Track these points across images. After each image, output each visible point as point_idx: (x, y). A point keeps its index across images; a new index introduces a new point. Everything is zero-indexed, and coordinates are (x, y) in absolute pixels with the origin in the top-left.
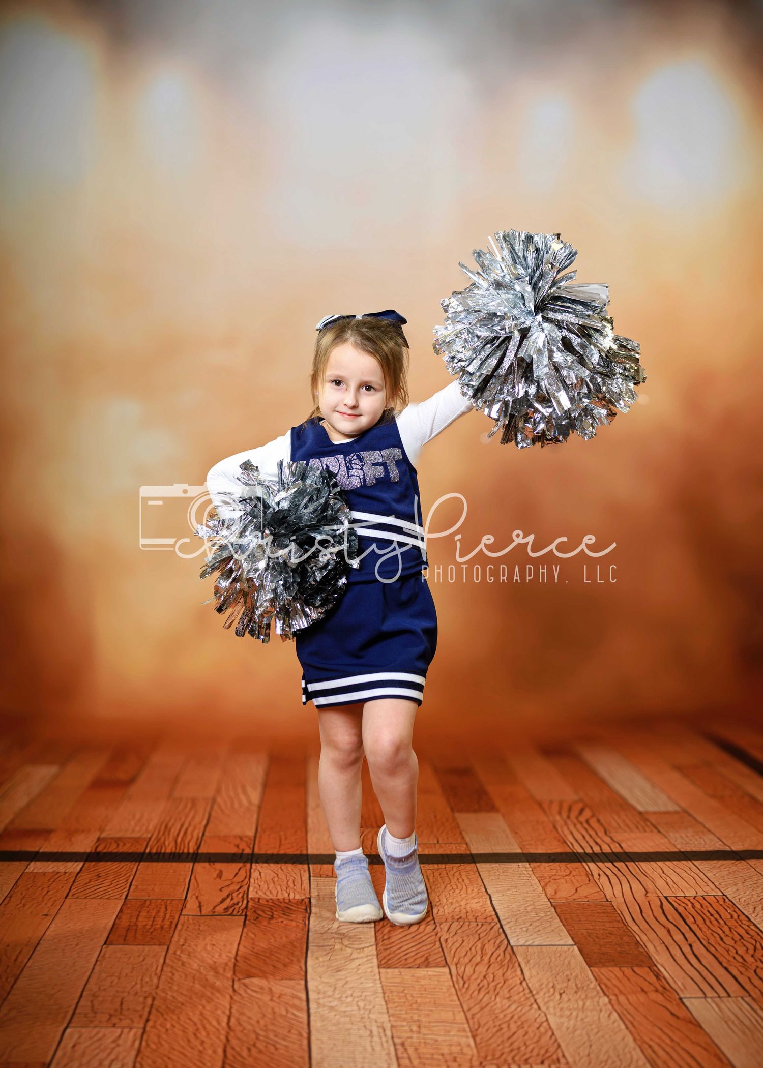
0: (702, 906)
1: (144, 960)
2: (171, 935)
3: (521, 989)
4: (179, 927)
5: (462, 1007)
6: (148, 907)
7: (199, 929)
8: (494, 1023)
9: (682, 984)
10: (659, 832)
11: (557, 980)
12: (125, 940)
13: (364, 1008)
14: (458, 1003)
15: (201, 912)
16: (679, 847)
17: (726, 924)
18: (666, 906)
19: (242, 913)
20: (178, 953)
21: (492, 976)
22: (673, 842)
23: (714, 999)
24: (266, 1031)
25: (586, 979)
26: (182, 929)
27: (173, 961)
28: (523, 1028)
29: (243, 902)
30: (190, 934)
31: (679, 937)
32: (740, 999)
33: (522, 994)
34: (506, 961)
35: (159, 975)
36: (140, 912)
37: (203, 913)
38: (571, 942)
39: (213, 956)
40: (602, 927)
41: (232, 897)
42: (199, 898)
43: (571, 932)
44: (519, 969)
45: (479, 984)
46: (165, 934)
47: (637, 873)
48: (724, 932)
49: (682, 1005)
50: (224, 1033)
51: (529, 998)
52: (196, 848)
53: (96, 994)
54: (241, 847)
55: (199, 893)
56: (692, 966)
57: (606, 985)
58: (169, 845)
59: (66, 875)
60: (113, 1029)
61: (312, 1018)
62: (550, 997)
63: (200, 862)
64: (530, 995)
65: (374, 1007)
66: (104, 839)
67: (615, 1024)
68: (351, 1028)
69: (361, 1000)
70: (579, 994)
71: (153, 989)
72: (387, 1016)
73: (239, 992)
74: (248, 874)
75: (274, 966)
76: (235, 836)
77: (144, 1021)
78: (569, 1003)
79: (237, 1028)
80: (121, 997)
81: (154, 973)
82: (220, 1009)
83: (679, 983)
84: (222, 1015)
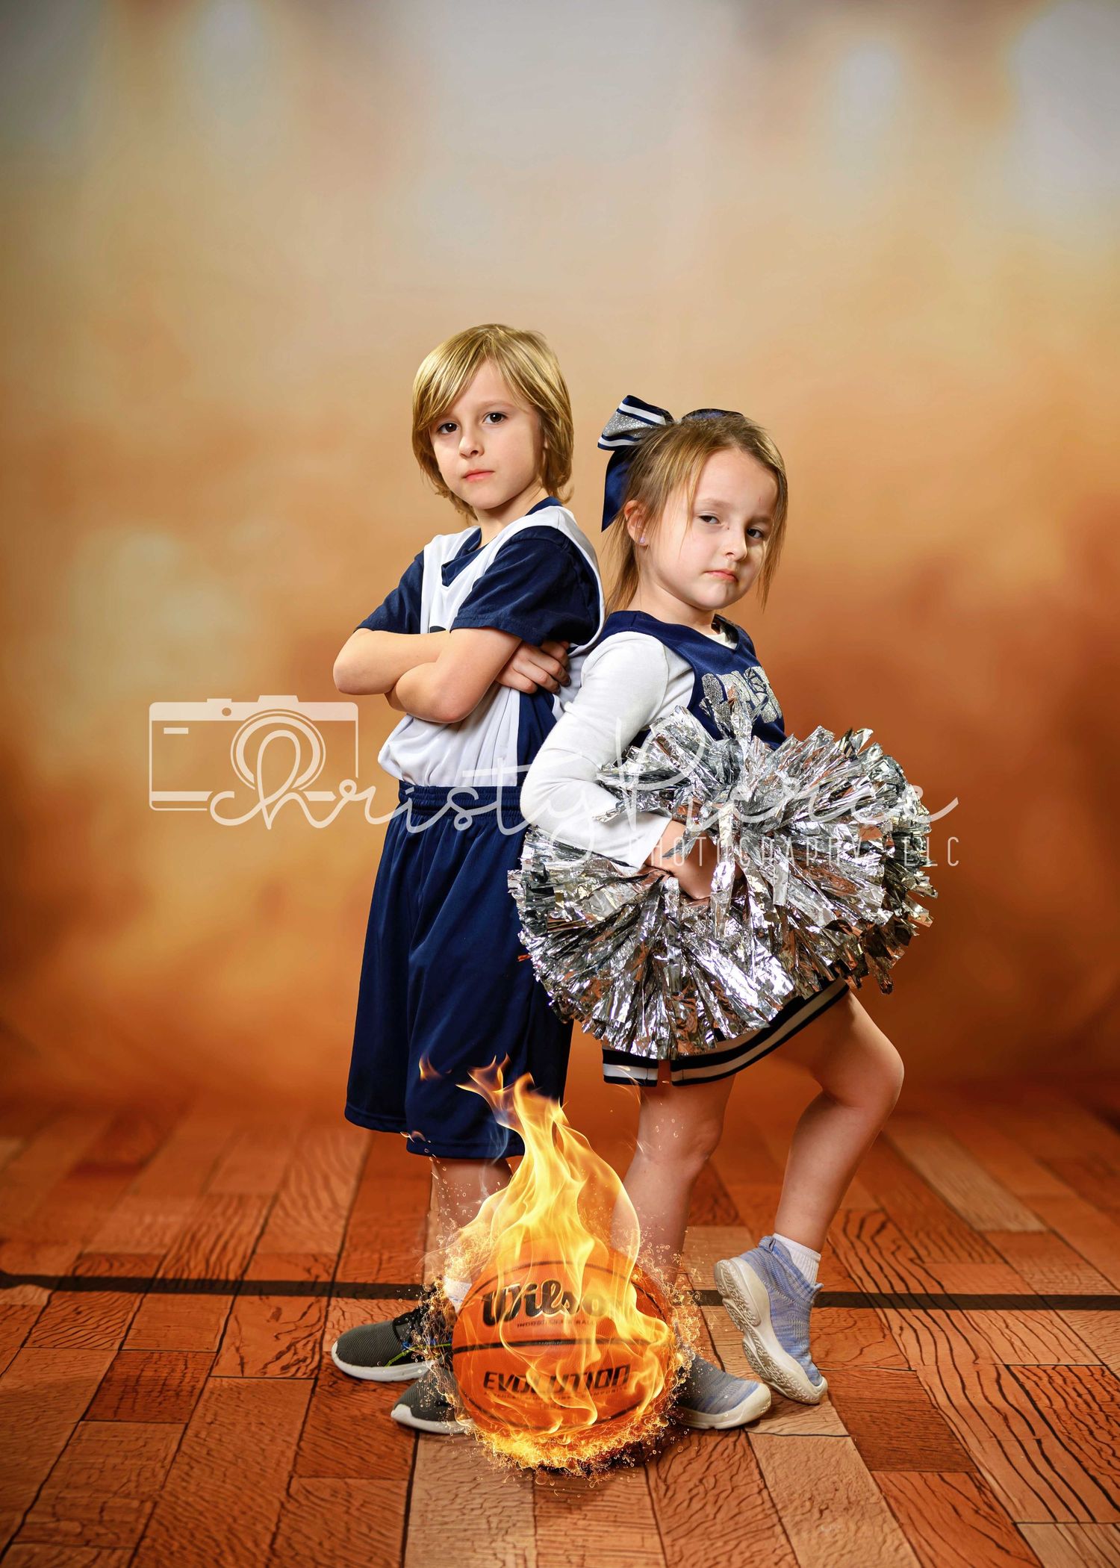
0: (1065, 1380)
1: (145, 1446)
2: (192, 1407)
3: (759, 1501)
4: (206, 1395)
5: (658, 1528)
6: (156, 1363)
7: (238, 1398)
8: (706, 1554)
9: (1020, 1501)
10: (1006, 1262)
11: (817, 1489)
12: (115, 1413)
13: (497, 1528)
14: (653, 1522)
15: (243, 1372)
16: (1036, 1287)
17: (1101, 1410)
18: (1007, 1379)
19: (311, 1374)
20: (203, 1435)
21: (712, 1480)
22: (1027, 1280)
23: (1069, 1525)
24: (331, 1558)
25: (865, 1489)
26: (210, 1398)
27: (192, 1448)
28: (753, 1562)
29: (313, 1358)
30: (224, 1406)
31: (1019, 1427)
32: (1111, 1527)
33: (759, 1509)
34: (737, 1457)
35: (168, 1467)
36: (142, 1370)
37: (246, 1375)
38: (844, 1431)
39: (260, 1441)
40: (896, 1410)
41: (295, 1350)
42: (241, 1351)
43: (843, 1415)
44: (756, 1472)
45: (690, 1491)
46: (183, 1405)
47: (964, 1327)
48: (1096, 1422)
49: (1016, 1534)
50: (264, 1560)
51: (770, 1515)
52: (240, 1272)
53: (61, 1495)
54: (314, 1272)
55: (241, 1342)
56: (1038, 1473)
57: (896, 1499)
58: (195, 1267)
59: (26, 1310)
60: (85, 1549)
61: (410, 1541)
62: (803, 1514)
63: (245, 1294)
64: (773, 1511)
65: (514, 1525)
66: (90, 1256)
67: (905, 1562)
68: (472, 1558)
69: (495, 1515)
70: (851, 1512)
71: (155, 1490)
72: (532, 1539)
73: (296, 1497)
74: (324, 1313)
75: (362, 1458)
76: (306, 1255)
77: (136, 1536)
78: (833, 1525)
79: (285, 1553)
80: (102, 1500)
81: (160, 1464)
82: (261, 1522)
83: (1016, 1501)
84: (263, 1531)
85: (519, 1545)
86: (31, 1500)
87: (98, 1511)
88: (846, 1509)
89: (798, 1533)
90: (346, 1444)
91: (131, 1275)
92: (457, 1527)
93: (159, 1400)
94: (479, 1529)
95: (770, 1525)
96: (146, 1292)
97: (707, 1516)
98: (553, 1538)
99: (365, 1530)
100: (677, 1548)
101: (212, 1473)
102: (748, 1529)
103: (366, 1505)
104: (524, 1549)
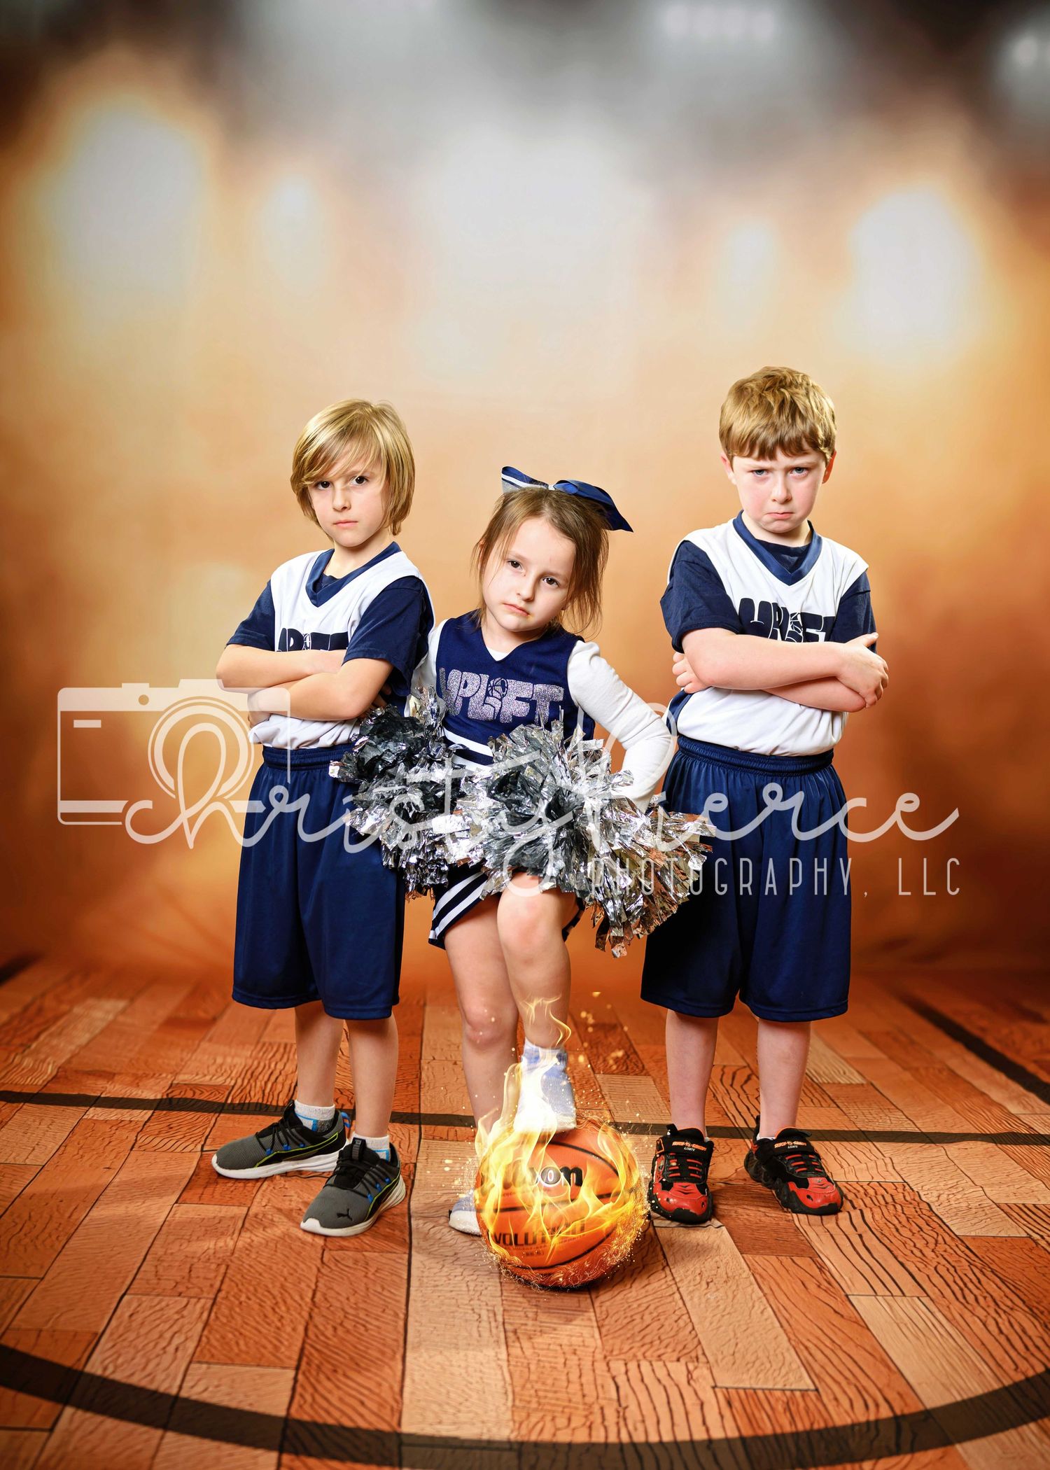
0: (876, 1191)
1: (219, 1223)
2: (254, 1195)
8: (625, 1312)
9: (850, 1279)
10: (838, 1107)
12: (200, 1198)
13: (475, 1290)
16: (860, 1125)
17: (903, 1214)
20: (260, 1216)
22: (853, 1120)
23: (886, 1298)
24: (356, 1309)
25: (739, 1268)
27: (253, 1225)
28: (659, 1320)
32: (916, 1299)
33: (663, 1281)
34: (647, 1243)
35: (236, 1239)
44: (661, 1253)
46: (247, 1194)
48: (900, 1223)
49: (848, 1303)
50: (307, 1309)
51: (671, 1285)
53: (161, 1258)
56: (862, 1258)
57: (761, 1276)
60: (179, 1298)
61: (411, 1298)
62: (695, 1285)
64: (673, 1282)
65: (486, 1289)
67: (769, 1322)
68: (457, 1311)
69: (472, 1280)
70: (729, 1284)
71: (228, 1256)
72: (499, 1299)
73: (328, 1264)
77: (215, 1291)
78: (717, 1293)
79: (323, 1304)
80: (190, 1263)
82: (304, 1281)
83: (846, 1278)
84: (306, 1288)
85: (489, 1303)
86: (140, 1262)
87: (190, 1270)
89: (692, 1299)
91: (209, 1100)
92: (446, 1289)
93: (232, 1189)
94: (461, 1291)
95: (671, 1293)
96: (219, 1112)
97: (626, 1285)
98: (514, 1299)
100: (604, 1308)
101: (267, 1245)
102: (655, 1296)
103: (379, 1271)
104: (494, 1306)
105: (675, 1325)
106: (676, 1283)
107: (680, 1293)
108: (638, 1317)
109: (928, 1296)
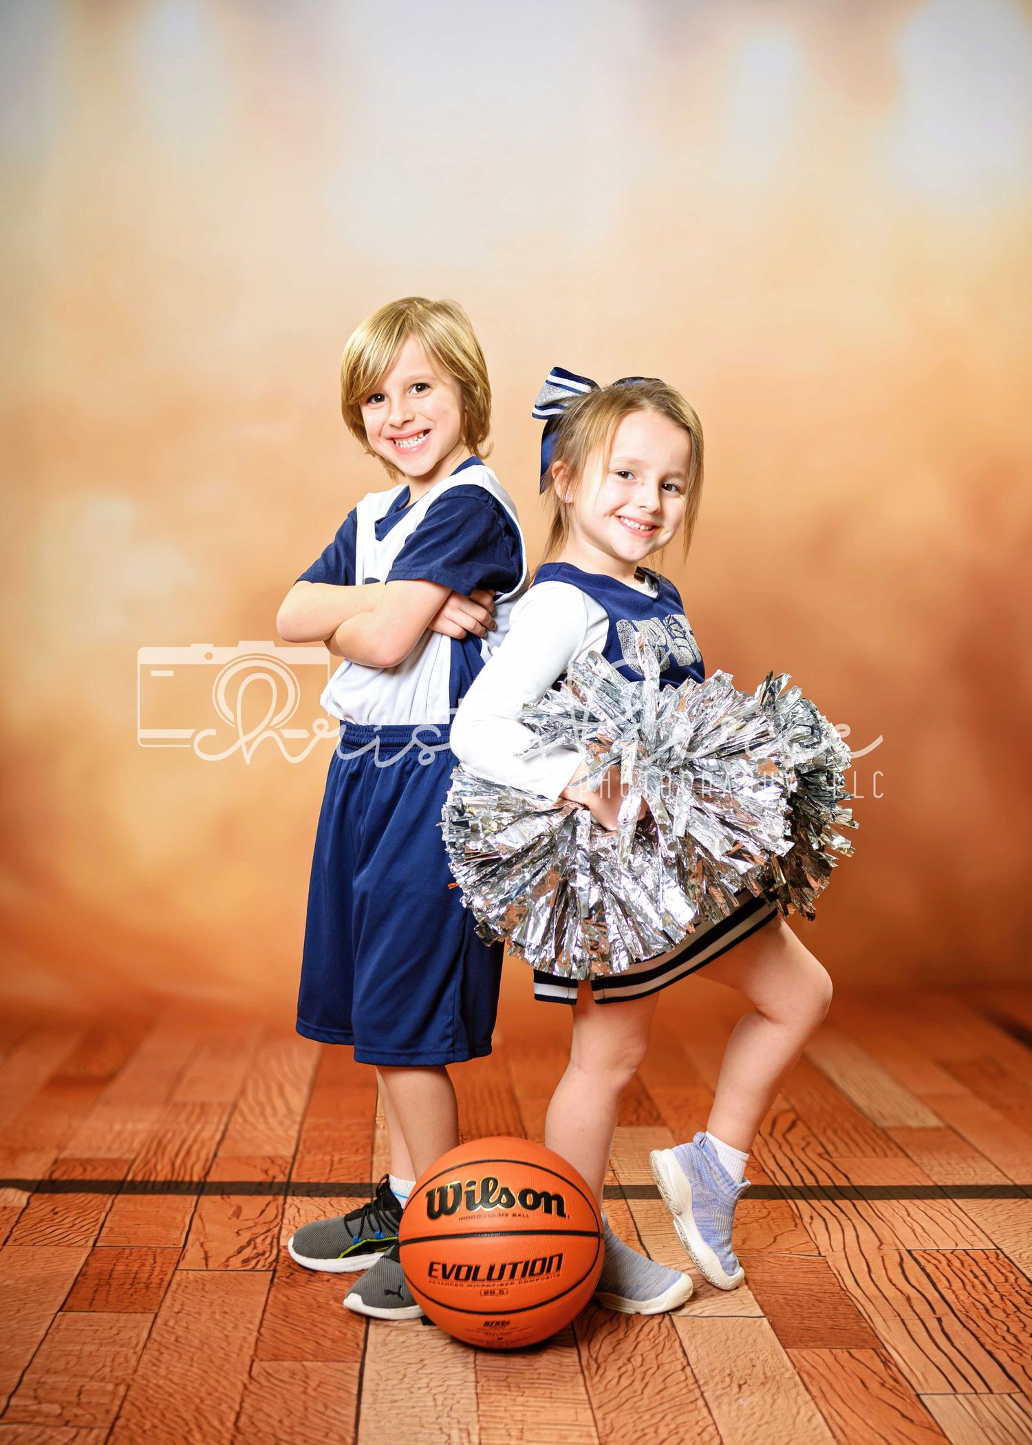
0: (962, 1263)
1: (118, 1334)
2: (161, 1298)
3: (683, 1378)
4: (173, 1286)
5: (590, 1403)
6: (127, 1258)
7: (203, 1289)
8: (635, 1426)
9: (923, 1376)
10: (907, 1156)
11: (736, 1366)
12: (91, 1304)
13: (442, 1405)
14: (585, 1397)
15: (207, 1265)
16: (935, 1178)
17: (996, 1290)
18: (909, 1263)
19: (270, 1267)
20: (171, 1323)
21: (639, 1359)
22: (927, 1172)
23: (968, 1396)
24: (291, 1434)
25: (780, 1366)
26: (177, 1289)
27: (162, 1336)
28: (677, 1433)
29: (271, 1252)
30: (190, 1297)
31: (922, 1307)
32: (1006, 1397)
33: (683, 1385)
34: (662, 1338)
35: (139, 1353)
36: (115, 1265)
37: (210, 1268)
38: (759, 1312)
39: (224, 1328)
40: (808, 1292)
41: (255, 1244)
42: (205, 1246)
43: (759, 1297)
44: (680, 1351)
45: (619, 1369)
46: (152, 1297)
47: (869, 1216)
48: (992, 1301)
49: (919, 1405)
50: (229, 1436)
51: (693, 1390)
52: (203, 1174)
53: (42, 1380)
54: (271, 1173)
55: (205, 1238)
56: (939, 1348)
57: (809, 1375)
58: (162, 1170)
59: (7, 1211)
60: (65, 1428)
61: (362, 1418)
62: (723, 1389)
63: (208, 1194)
64: (696, 1386)
65: (458, 1402)
66: (65, 1161)
67: (818, 1431)
68: (420, 1432)
69: (441, 1393)
70: (768, 1386)
71: (128, 1374)
72: (475, 1415)
73: (257, 1378)
74: (281, 1210)
75: (318, 1343)
76: (264, 1158)
77: (112, 1417)
78: (752, 1398)
79: (249, 1430)
80: (80, 1384)
81: (132, 1351)
82: (225, 1402)
83: (918, 1374)
84: (228, 1411)
85: (462, 1421)
86: (15, 1384)
87: (76, 1394)
88: (763, 1384)
89: (719, 1406)
90: (302, 1330)
91: (103, 1178)
92: (406, 1404)
93: (130, 1292)
94: (425, 1406)
95: (693, 1399)
96: (118, 1193)
97: (635, 1392)
98: (493, 1414)
99: (321, 1408)
100: (608, 1421)
101: (180, 1358)
102: (672, 1403)
103: (322, 1385)
104: (468, 1424)
105: (698, 1439)
106: (699, 1387)
107: (704, 1399)
108: (650, 1431)
109: (1022, 1391)
